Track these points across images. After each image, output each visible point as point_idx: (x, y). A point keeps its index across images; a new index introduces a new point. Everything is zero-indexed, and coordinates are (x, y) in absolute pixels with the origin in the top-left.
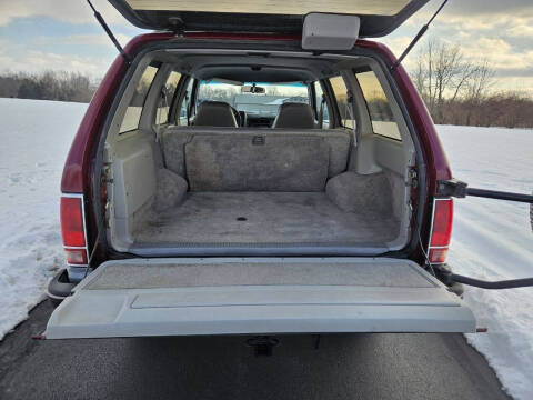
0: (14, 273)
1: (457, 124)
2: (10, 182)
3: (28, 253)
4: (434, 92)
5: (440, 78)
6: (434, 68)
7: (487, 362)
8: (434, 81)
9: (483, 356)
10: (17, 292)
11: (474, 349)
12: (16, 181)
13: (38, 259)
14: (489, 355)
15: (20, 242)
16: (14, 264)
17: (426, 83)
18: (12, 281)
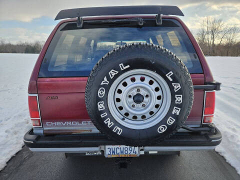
0: (16, 129)
1: (222, 56)
2: (18, 89)
3: (23, 120)
4: (210, 41)
5: (213, 34)
6: (210, 30)
7: (236, 171)
8: (210, 36)
9: (234, 169)
10: (17, 138)
11: (230, 165)
12: (21, 89)
13: (27, 123)
14: (237, 168)
15: (20, 116)
16: (17, 125)
17: (206, 37)
18: (15, 133)
